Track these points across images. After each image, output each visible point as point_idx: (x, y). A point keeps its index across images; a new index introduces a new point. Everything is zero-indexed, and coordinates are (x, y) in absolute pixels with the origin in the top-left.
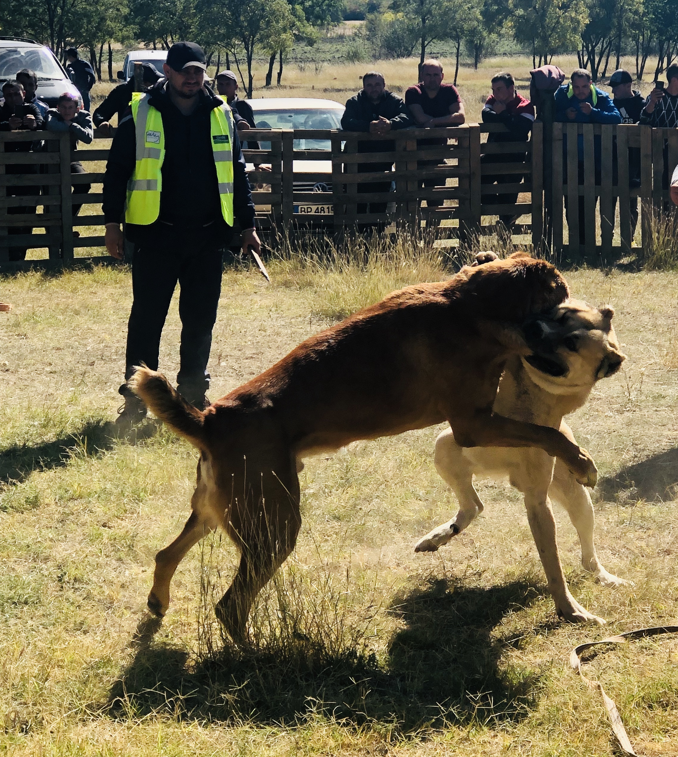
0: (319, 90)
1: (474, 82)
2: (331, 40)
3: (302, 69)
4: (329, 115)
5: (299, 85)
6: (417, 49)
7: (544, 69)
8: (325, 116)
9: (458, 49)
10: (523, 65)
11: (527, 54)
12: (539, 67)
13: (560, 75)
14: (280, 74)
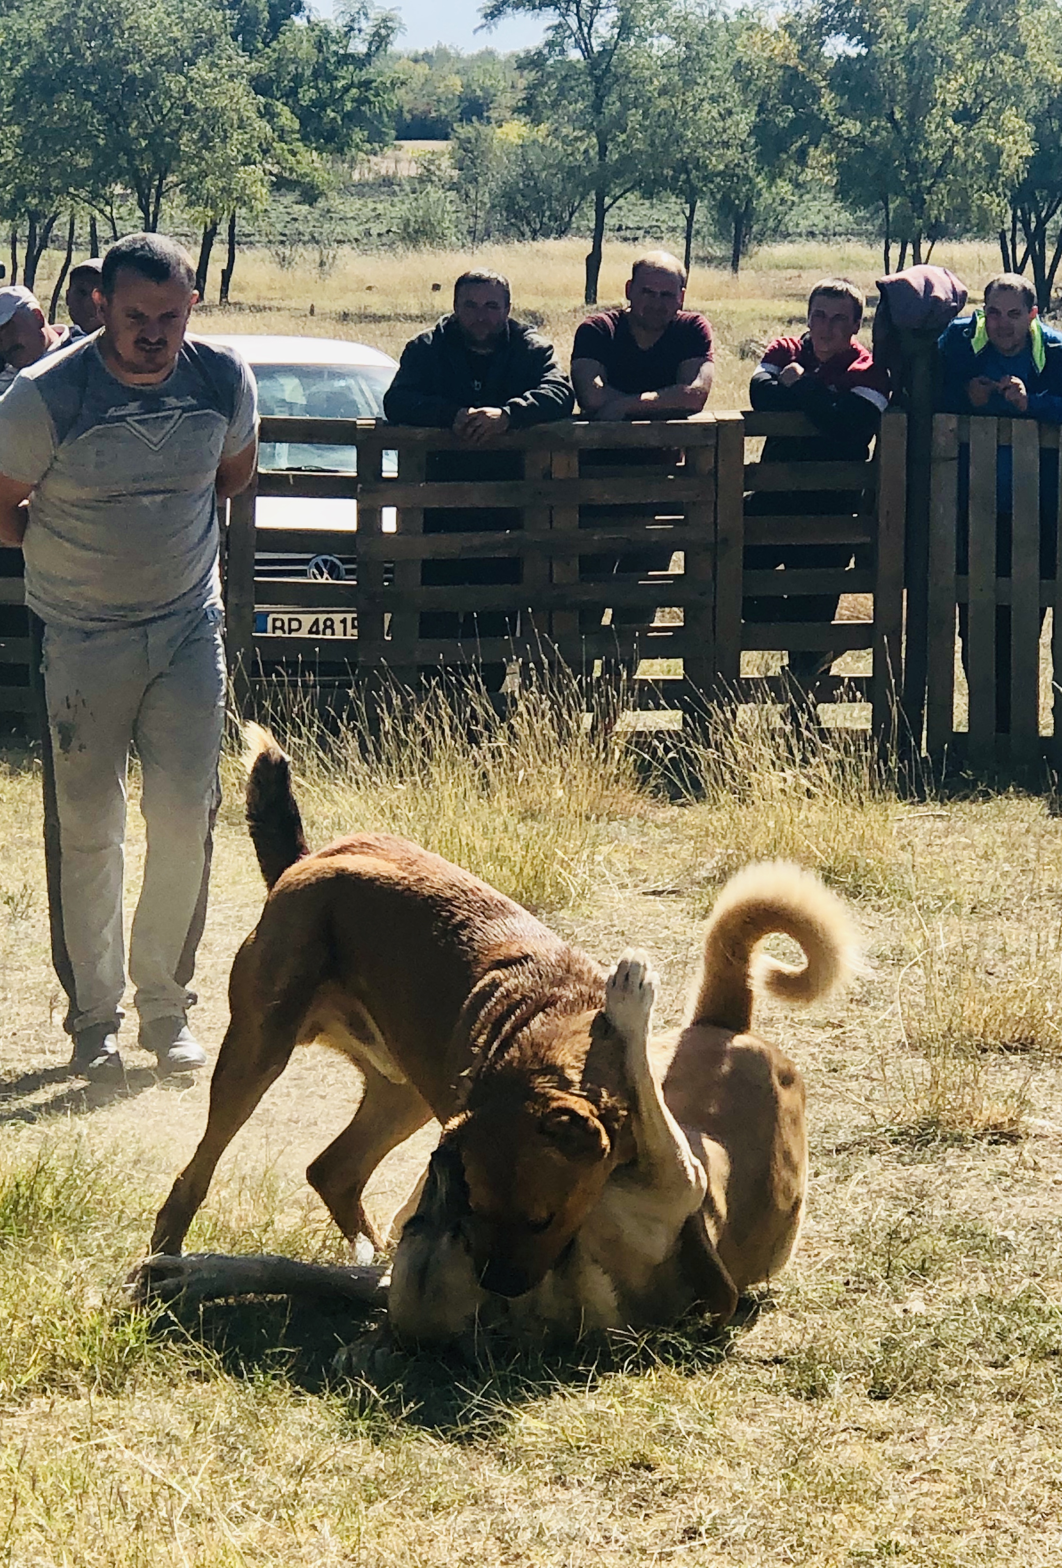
0: (324, 316)
1: (732, 305)
2: (361, 189)
3: (283, 261)
4: (351, 382)
5: (275, 303)
6: (583, 216)
7: (914, 275)
8: (342, 383)
9: (690, 220)
10: (858, 264)
11: (869, 238)
12: (900, 269)
13: (954, 292)
14: (226, 275)
